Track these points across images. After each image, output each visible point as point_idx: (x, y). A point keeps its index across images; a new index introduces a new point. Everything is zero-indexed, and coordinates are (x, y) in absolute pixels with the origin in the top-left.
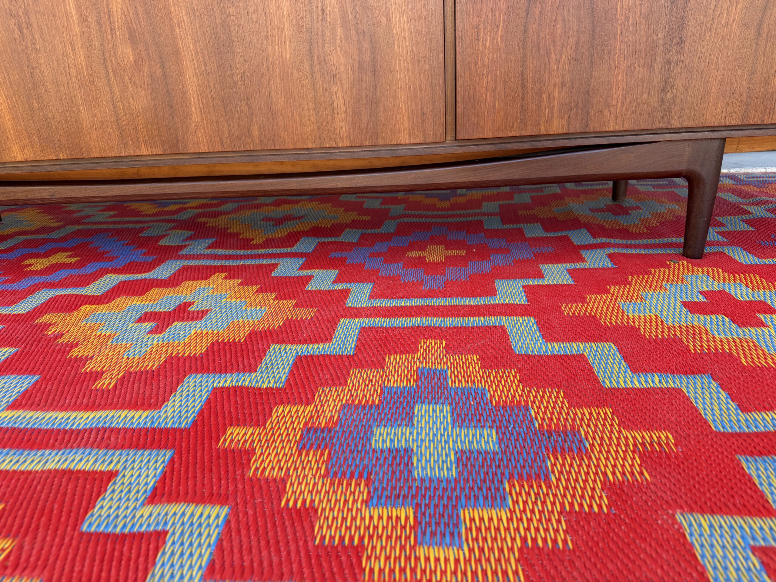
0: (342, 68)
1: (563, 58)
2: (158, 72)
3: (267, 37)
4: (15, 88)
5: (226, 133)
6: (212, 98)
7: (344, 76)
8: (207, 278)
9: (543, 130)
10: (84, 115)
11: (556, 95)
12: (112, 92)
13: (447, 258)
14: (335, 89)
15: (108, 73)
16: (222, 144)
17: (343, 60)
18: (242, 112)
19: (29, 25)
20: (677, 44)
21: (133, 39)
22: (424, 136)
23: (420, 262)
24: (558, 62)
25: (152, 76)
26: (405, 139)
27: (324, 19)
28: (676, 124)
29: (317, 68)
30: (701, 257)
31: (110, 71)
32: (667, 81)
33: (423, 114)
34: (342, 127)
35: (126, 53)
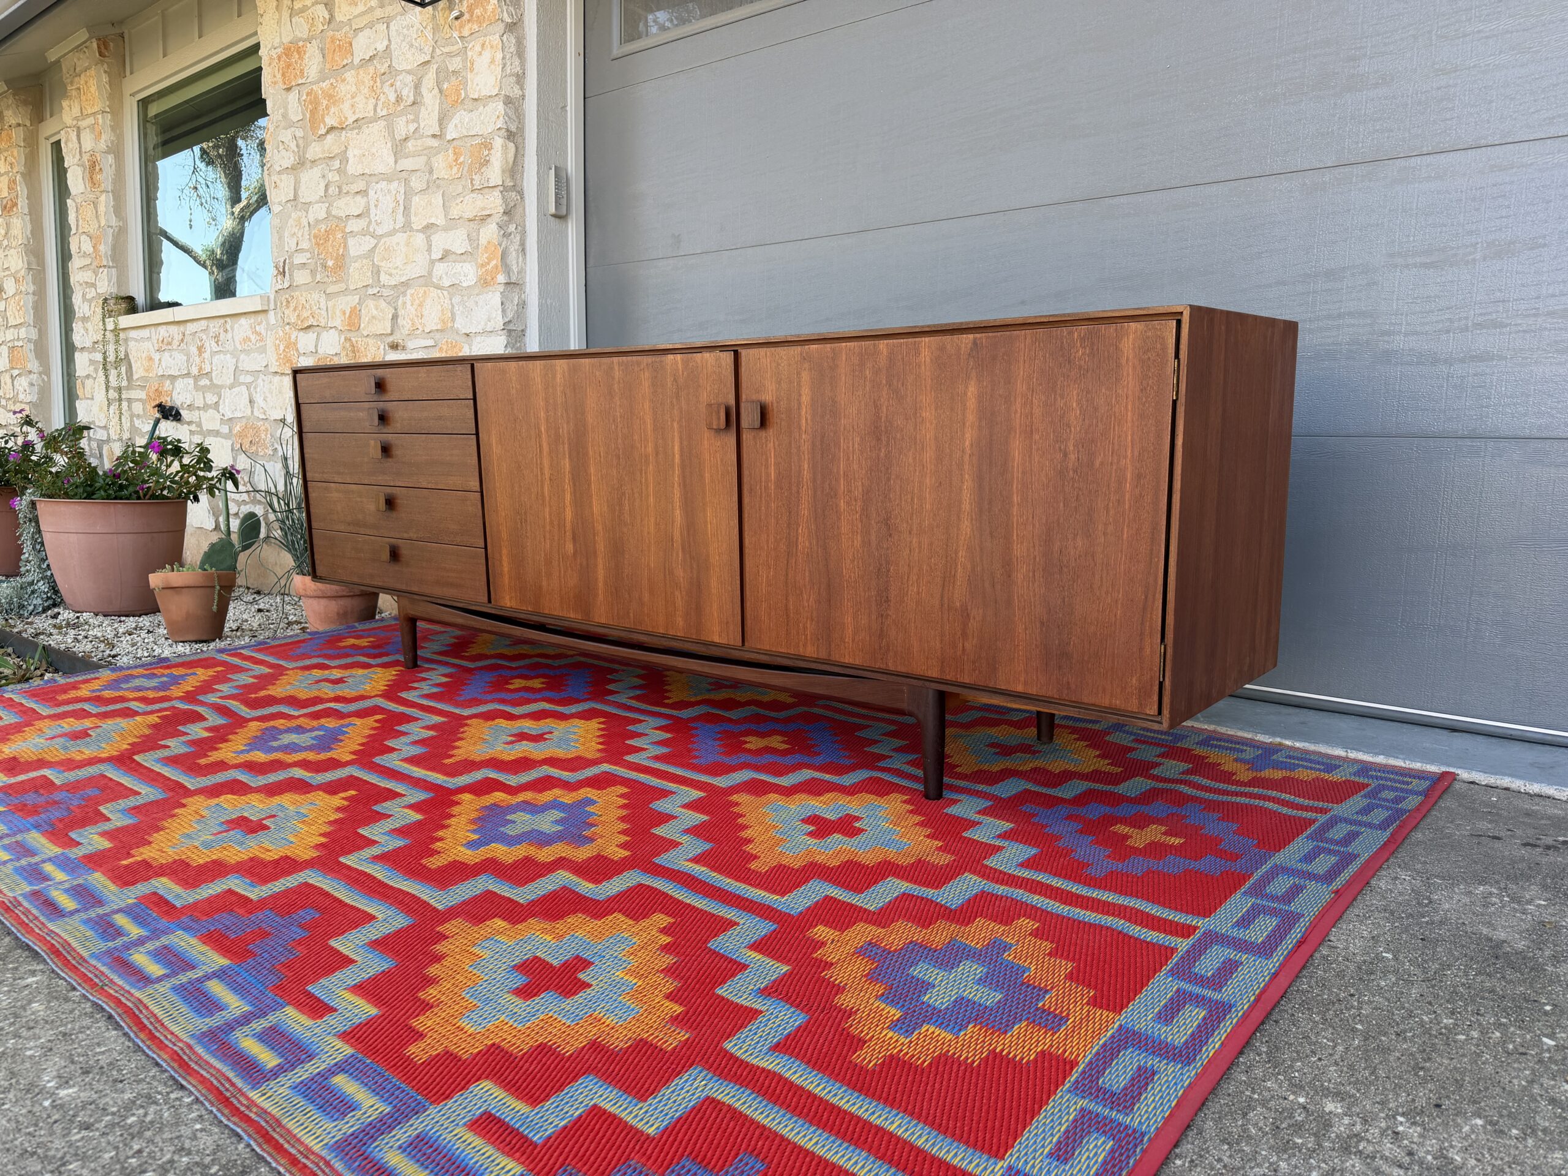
0: (682, 580)
1: (811, 598)
2: (585, 563)
3: (642, 551)
4: (513, 559)
6: (610, 585)
7: (683, 586)
9: (801, 651)
10: (544, 583)
11: (808, 626)
12: (560, 571)
14: (677, 593)
15: (560, 558)
17: (682, 574)
18: (626, 599)
19: (526, 521)
20: (885, 602)
21: (574, 539)
22: (728, 639)
24: (808, 601)
25: (581, 565)
26: (716, 638)
27: (673, 544)
28: (891, 667)
29: (667, 577)
30: (938, 798)
32: (882, 630)
33: (726, 624)
34: (680, 622)
35: (570, 547)
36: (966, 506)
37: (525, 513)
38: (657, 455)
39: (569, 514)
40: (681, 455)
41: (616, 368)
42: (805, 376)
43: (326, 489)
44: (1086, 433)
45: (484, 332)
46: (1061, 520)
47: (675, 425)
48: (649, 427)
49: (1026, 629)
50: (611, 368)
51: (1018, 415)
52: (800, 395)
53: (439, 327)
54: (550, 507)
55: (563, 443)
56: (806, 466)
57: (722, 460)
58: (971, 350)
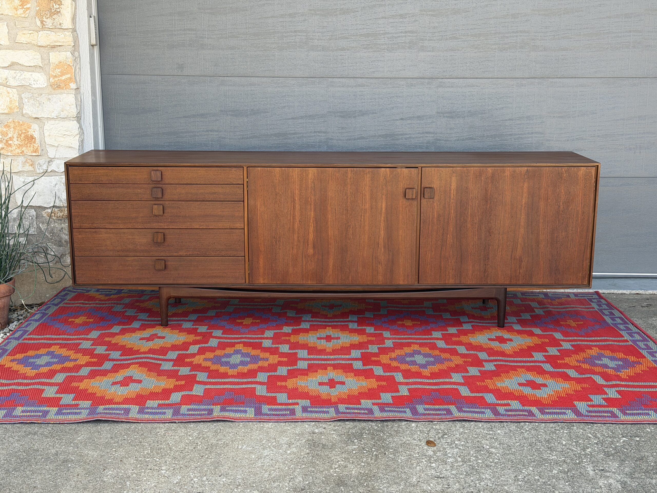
0: (383, 260)
1: (453, 261)
2: (321, 258)
3: (359, 250)
4: (268, 260)
5: (340, 278)
6: (337, 267)
7: (383, 262)
8: (326, 328)
9: (447, 282)
10: (291, 270)
11: (451, 272)
12: (303, 263)
13: (413, 324)
14: (379, 266)
15: (303, 257)
16: (338, 282)
17: (383, 258)
18: (347, 271)
19: (279, 241)
20: (487, 259)
21: (314, 247)
22: (408, 282)
23: (403, 325)
24: (451, 262)
25: (318, 259)
26: (401, 283)
27: (378, 246)
28: (489, 283)
29: (374, 260)
30: (504, 327)
31: (304, 256)
32: (485, 270)
33: (408, 275)
34: (380, 278)
35: (311, 251)
36: (522, 224)
37: (280, 238)
38: (372, 208)
39: (311, 236)
40: (386, 209)
41: (349, 172)
42: (454, 179)
43: (95, 232)
44: (566, 199)
45: (57, 118)
46: (557, 227)
47: (384, 197)
48: (368, 197)
49: (544, 263)
50: (346, 173)
51: (543, 194)
52: (451, 186)
53: (6, 111)
54: (298, 233)
55: (311, 204)
56: (453, 212)
57: (409, 211)
58: (526, 172)
